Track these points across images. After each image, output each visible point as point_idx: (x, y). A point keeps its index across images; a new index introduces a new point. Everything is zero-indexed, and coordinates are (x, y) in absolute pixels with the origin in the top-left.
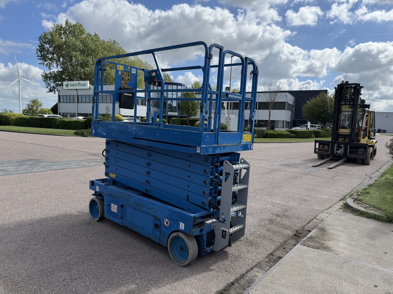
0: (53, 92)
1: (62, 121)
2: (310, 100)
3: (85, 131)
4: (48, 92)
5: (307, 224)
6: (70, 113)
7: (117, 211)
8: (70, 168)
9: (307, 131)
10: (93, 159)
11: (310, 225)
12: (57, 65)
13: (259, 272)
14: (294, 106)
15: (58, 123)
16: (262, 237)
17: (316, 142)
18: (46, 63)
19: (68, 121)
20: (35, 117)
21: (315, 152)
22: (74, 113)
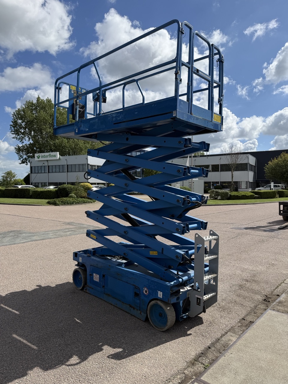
0: (25, 163)
1: (34, 191)
2: (271, 161)
3: (57, 200)
4: (21, 163)
5: (276, 289)
6: (42, 183)
7: (99, 281)
8: (48, 238)
9: (270, 192)
10: (68, 229)
11: (279, 289)
12: (29, 139)
13: (232, 336)
14: (256, 167)
15: (31, 193)
16: (233, 302)
17: (280, 204)
18: (18, 137)
19: (41, 191)
20: (10, 188)
21: (280, 214)
22: (45, 183)
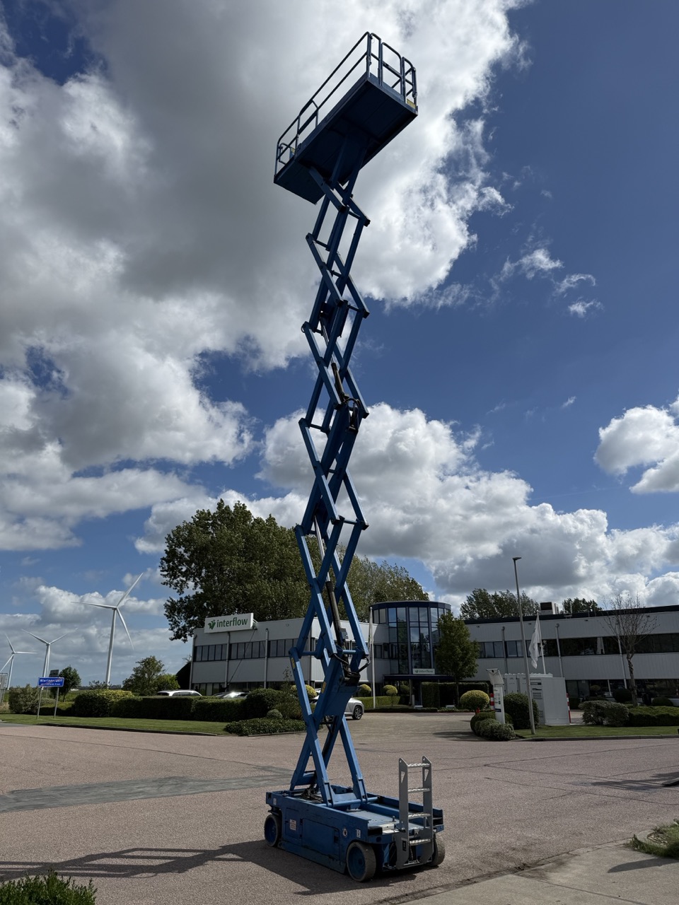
0: (183, 638)
1: (200, 704)
3: (244, 724)
4: (173, 639)
5: (547, 858)
6: (213, 684)
7: (296, 829)
11: (551, 859)
12: (196, 584)
15: (193, 707)
18: (175, 581)
19: (213, 704)
22: (220, 683)
